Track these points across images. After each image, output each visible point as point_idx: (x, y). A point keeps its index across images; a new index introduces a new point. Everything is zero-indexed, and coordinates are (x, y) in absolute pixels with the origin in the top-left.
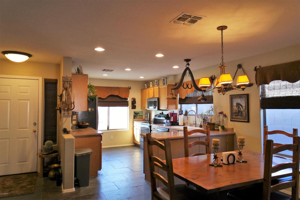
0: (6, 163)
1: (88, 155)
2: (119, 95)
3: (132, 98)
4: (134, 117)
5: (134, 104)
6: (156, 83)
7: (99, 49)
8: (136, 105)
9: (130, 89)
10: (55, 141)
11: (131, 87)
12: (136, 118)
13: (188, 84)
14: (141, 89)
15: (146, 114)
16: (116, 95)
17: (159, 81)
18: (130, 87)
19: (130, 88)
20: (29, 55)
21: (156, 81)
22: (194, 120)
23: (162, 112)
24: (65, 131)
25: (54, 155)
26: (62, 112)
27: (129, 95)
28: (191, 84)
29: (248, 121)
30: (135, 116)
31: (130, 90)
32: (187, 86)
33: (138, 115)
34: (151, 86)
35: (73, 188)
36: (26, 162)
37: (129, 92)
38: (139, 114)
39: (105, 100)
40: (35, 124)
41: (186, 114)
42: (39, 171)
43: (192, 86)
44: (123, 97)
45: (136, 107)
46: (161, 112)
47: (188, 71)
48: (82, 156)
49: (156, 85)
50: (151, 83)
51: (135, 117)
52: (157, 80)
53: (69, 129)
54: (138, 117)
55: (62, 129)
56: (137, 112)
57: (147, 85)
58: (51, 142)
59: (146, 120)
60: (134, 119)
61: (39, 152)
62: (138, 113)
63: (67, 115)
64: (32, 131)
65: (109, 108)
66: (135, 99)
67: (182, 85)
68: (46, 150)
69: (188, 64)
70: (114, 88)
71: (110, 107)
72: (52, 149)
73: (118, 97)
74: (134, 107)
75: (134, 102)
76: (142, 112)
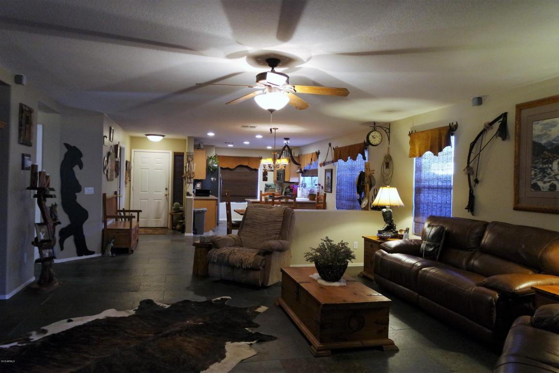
0: (145, 218)
1: (203, 212)
3: (264, 170)
4: (265, 189)
7: (211, 134)
8: (268, 176)
10: (181, 204)
18: (261, 156)
19: (261, 158)
20: (163, 136)
24: (188, 194)
25: (180, 213)
26: (186, 180)
27: (260, 166)
29: (331, 192)
30: (267, 189)
31: (261, 160)
33: (270, 188)
35: (191, 233)
36: (159, 218)
37: (260, 162)
40: (166, 189)
42: (169, 227)
44: (253, 167)
45: (268, 178)
47: (286, 148)
48: (199, 212)
53: (191, 193)
54: (270, 190)
55: (186, 193)
56: (268, 185)
58: (178, 203)
61: (170, 211)
62: (270, 186)
63: (189, 181)
64: (164, 195)
66: (267, 171)
68: (175, 209)
69: (287, 142)
70: (243, 157)
72: (179, 209)
73: (247, 167)
74: (265, 179)
75: (265, 174)
76: (275, 184)
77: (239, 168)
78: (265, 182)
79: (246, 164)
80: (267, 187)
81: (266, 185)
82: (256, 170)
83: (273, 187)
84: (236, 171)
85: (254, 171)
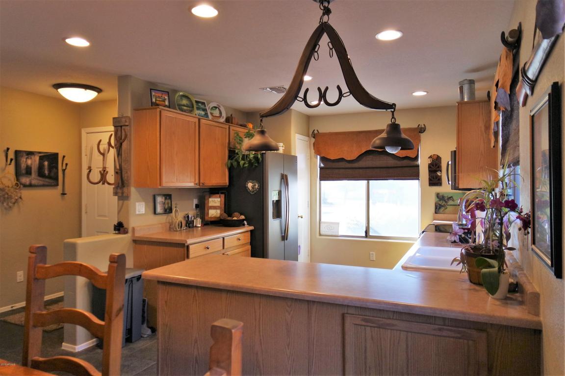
3: (430, 157)
4: (436, 208)
5: (436, 171)
8: (443, 174)
9: (422, 132)
11: (426, 126)
12: (441, 210)
13: (327, 89)
16: (380, 150)
28: (339, 88)
30: (441, 206)
31: (422, 135)
32: (322, 96)
33: (451, 202)
37: (418, 140)
38: (453, 200)
39: (356, 165)
43: (341, 95)
45: (440, 180)
47: (325, 39)
51: (440, 208)
54: (450, 209)
56: (445, 195)
60: (436, 213)
62: (450, 198)
65: (368, 183)
66: (439, 158)
67: (301, 94)
69: (327, 11)
70: (375, 132)
71: (370, 181)
74: (433, 180)
75: (435, 167)
78: (436, 189)
81: (438, 195)
83: (457, 201)
84: (362, 164)
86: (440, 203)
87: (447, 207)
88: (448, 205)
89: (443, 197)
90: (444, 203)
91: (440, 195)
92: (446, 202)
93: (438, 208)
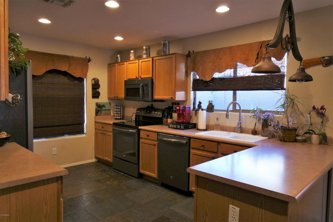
2: (68, 71)
3: (94, 79)
4: (96, 112)
5: (97, 89)
6: (144, 52)
8: (100, 90)
9: (89, 62)
11: (91, 58)
12: (99, 114)
14: (109, 64)
15: (117, 107)
16: (62, 70)
17: (149, 48)
18: (89, 57)
19: (89, 60)
21: (144, 47)
22: (237, 121)
23: (152, 105)
27: (88, 73)
30: (99, 111)
33: (104, 108)
34: (132, 57)
37: (87, 67)
38: (105, 107)
41: (211, 108)
44: (77, 75)
45: (99, 94)
46: (149, 104)
49: (145, 56)
50: (132, 51)
51: (98, 112)
52: (148, 47)
54: (103, 112)
56: (101, 104)
57: (121, 56)
59: (118, 117)
60: (96, 115)
62: (103, 106)
66: (98, 80)
70: (59, 56)
73: (65, 74)
74: (96, 95)
75: (96, 86)
76: (110, 103)
77: (50, 75)
78: (96, 100)
79: (63, 68)
80: (99, 108)
81: (97, 104)
82: (81, 80)
83: (108, 107)
84: (44, 80)
85: (76, 82)
86: (98, 109)
87: (102, 111)
88: (102, 110)
89: (100, 105)
90: (100, 109)
91: (98, 104)
92: (101, 108)
93: (97, 112)
